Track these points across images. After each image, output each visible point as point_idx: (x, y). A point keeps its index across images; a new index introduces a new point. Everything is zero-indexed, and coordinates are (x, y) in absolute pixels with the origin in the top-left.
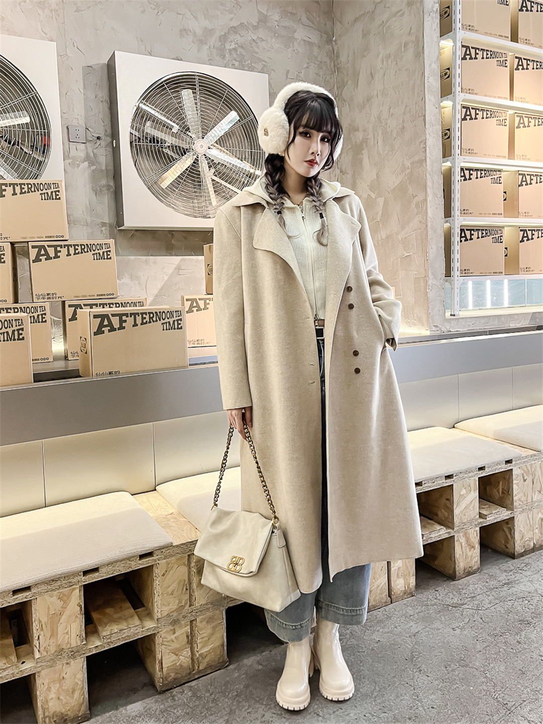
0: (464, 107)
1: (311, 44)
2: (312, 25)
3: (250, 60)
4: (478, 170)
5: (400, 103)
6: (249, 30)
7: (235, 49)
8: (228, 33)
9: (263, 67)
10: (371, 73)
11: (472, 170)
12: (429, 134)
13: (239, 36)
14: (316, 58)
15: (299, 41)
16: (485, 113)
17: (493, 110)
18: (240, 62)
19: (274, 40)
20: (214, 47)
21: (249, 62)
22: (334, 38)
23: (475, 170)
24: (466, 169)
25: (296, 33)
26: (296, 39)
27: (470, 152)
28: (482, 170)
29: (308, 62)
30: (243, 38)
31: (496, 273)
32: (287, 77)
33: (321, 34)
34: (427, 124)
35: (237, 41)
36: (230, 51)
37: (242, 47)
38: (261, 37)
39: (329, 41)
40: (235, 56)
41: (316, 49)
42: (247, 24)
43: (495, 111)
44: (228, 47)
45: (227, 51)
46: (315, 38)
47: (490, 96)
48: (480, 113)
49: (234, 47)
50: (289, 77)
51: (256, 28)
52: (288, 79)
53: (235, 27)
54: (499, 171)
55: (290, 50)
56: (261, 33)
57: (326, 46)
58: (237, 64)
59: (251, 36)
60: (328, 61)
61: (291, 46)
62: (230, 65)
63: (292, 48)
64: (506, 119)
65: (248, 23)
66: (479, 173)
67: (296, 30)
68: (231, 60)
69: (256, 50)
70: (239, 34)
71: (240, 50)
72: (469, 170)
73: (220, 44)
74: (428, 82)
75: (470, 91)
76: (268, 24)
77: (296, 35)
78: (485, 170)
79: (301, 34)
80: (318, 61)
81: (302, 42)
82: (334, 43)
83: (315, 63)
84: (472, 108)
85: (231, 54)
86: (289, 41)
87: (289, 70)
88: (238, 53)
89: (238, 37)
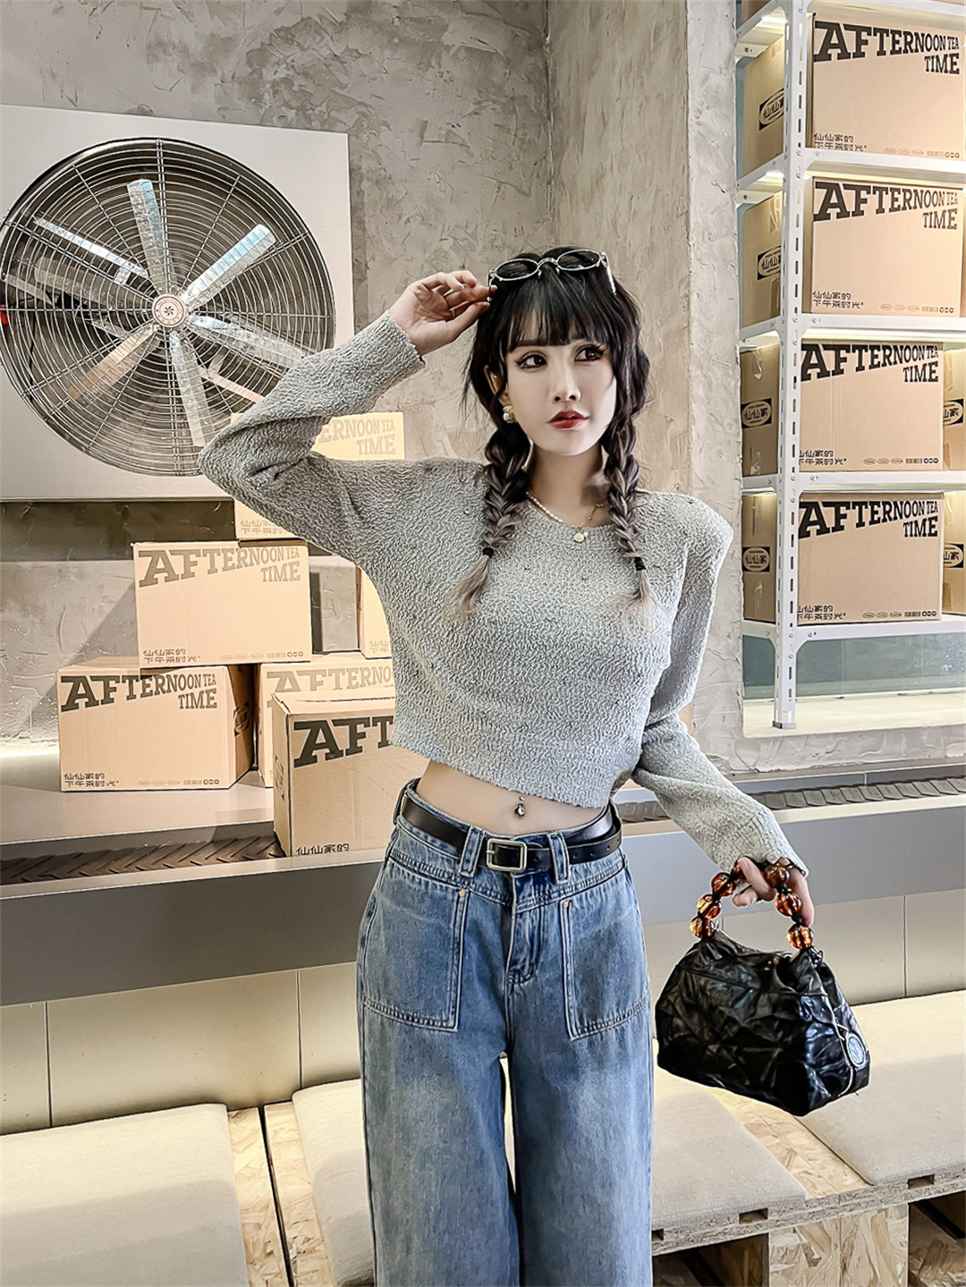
0: (819, 185)
1: (486, 57)
2: (489, 10)
3: (324, 104)
4: (865, 348)
5: (647, 185)
6: (325, 35)
7: (287, 81)
8: (270, 45)
9: (359, 119)
10: (603, 114)
11: (847, 348)
12: (699, 260)
13: (297, 49)
14: (500, 88)
15: (452, 51)
16: (887, 199)
17: (912, 189)
18: (301, 109)
19: (387, 53)
20: (233, 78)
21: (324, 108)
22: (548, 39)
23: (855, 348)
24: (826, 347)
25: (446, 34)
26: (447, 48)
27: (839, 300)
28: (878, 348)
29: (479, 99)
30: (307, 52)
31: (914, 614)
32: (422, 138)
33: (513, 32)
34: (691, 235)
35: (293, 61)
36: (273, 87)
37: (306, 75)
38: (355, 48)
39: (537, 45)
40: (287, 96)
41: (499, 70)
42: (317, 20)
43: (919, 189)
44: (269, 75)
45: (268, 86)
46: (495, 40)
47: (905, 153)
48: (873, 199)
49: (283, 76)
50: (425, 139)
51: (341, 27)
52: (424, 144)
53: (287, 30)
54: (929, 348)
55: (430, 74)
56: (356, 38)
57: (527, 57)
58: (291, 114)
59: (327, 46)
60: (532, 95)
61: (433, 63)
62: (275, 119)
63: (437, 68)
64: (955, 211)
65: (321, 17)
66: (867, 355)
67: (448, 26)
68: (278, 107)
69: (343, 78)
70: (298, 44)
71: (299, 81)
72: (837, 347)
73: (250, 70)
74: (698, 123)
75: (841, 142)
76: (375, 17)
77: (447, 38)
78: (885, 348)
79: (459, 34)
80: (506, 97)
81: (463, 54)
82: (548, 50)
83: (494, 102)
84: (846, 187)
85: (276, 92)
86: (428, 52)
87: (426, 122)
88: (295, 88)
89: (294, 53)
